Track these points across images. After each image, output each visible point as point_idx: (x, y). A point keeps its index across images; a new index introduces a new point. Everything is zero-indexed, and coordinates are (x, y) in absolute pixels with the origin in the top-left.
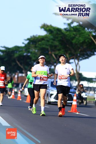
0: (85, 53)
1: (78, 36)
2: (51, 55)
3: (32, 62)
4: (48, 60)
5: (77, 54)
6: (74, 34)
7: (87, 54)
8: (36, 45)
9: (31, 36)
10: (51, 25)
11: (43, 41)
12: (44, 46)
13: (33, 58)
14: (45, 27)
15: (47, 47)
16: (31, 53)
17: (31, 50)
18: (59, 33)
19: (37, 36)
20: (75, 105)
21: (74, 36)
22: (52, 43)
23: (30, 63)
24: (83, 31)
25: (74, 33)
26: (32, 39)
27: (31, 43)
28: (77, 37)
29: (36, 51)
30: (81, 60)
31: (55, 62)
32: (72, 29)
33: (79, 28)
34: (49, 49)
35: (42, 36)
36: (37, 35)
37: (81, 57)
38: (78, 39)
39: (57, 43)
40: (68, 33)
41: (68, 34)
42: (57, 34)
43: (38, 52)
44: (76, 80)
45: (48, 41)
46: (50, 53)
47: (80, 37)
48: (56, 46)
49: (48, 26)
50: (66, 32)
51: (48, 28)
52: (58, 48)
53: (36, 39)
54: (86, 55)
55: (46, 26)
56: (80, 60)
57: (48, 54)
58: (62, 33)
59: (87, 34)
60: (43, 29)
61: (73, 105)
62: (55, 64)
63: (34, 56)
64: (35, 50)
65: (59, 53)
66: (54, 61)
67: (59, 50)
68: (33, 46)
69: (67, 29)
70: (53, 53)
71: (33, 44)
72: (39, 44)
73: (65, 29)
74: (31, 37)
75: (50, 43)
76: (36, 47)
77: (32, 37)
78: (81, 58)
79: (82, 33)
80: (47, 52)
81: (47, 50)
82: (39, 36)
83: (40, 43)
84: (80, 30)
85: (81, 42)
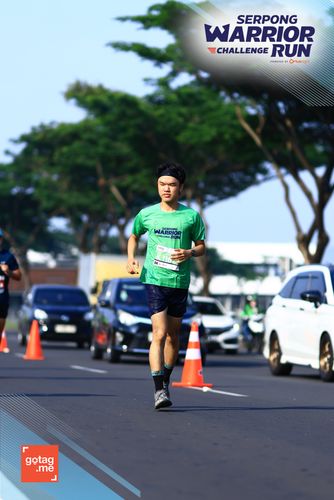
0: (225, 179)
1: (197, 119)
2: (107, 190)
3: (43, 216)
4: (98, 207)
5: (197, 184)
6: (180, 115)
7: (231, 183)
8: (51, 156)
9: (34, 129)
10: (101, 87)
11: (77, 145)
12: (80, 160)
13: (45, 204)
14: (81, 94)
15: (90, 163)
16: (37, 185)
17: (35, 177)
18: (130, 112)
19: (55, 127)
20: (196, 361)
21: (181, 120)
22: (108, 147)
23: (35, 220)
24: (212, 104)
25: (184, 110)
26: (38, 138)
27: (36, 152)
28: (191, 125)
29: (55, 178)
30: (211, 203)
31: (123, 215)
32: (174, 97)
33: (200, 93)
34: (100, 169)
35: (71, 126)
36: (52, 123)
37: (209, 193)
38: (195, 130)
39: (124, 148)
40: (161, 111)
41: (162, 116)
42: (122, 116)
43: (59, 180)
44: (197, 274)
45: (93, 142)
46: (102, 181)
47: (202, 122)
48: (120, 160)
49: (90, 90)
50: (156, 109)
51: (89, 99)
52: (130, 164)
53: (50, 135)
54: (227, 185)
55: (85, 91)
56: (206, 203)
57: (95, 187)
58: (141, 113)
59: (227, 113)
60: (73, 101)
61: (189, 361)
62: (122, 221)
63: (49, 197)
64: (52, 174)
65: (135, 181)
66: (118, 210)
67: (134, 171)
68: (41, 160)
69: (157, 99)
70: (113, 181)
71: (41, 154)
72: (62, 155)
73: (150, 98)
74: (34, 131)
75: (101, 149)
76: (52, 164)
77: (39, 130)
78: (209, 197)
79: (211, 110)
80: (92, 179)
81: (92, 172)
82: (63, 126)
83: (65, 149)
84: (204, 97)
85: (207, 138)
